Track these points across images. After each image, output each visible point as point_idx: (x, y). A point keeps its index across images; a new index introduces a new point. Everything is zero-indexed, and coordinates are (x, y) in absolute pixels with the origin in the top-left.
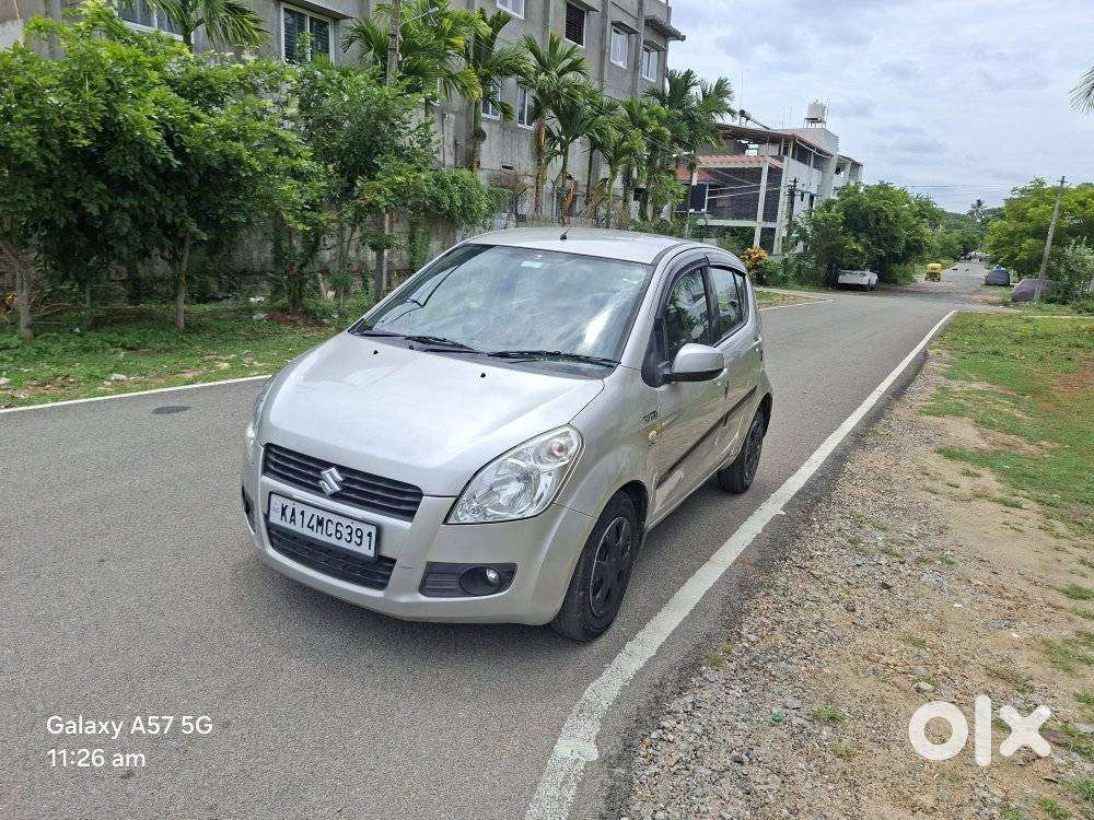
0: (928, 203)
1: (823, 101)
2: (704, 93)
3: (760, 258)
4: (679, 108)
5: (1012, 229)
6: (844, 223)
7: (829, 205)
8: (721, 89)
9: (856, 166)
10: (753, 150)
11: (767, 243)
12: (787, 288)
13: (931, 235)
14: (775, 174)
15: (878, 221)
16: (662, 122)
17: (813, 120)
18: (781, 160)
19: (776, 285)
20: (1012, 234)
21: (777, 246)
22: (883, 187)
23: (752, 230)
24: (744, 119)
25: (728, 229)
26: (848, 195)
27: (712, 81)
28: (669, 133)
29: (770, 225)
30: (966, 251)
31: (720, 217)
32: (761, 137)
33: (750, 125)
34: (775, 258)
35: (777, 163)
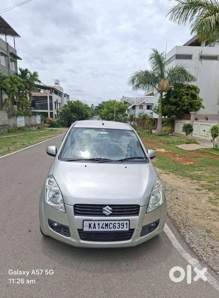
0: (87, 105)
1: (58, 79)
2: (30, 75)
3: (51, 120)
4: (25, 79)
5: (107, 111)
6: (71, 110)
7: (66, 106)
8: (35, 74)
9: (68, 96)
10: (42, 91)
11: (51, 116)
12: (59, 128)
13: (89, 113)
14: (51, 98)
15: (78, 110)
16: (22, 83)
17: (57, 84)
18: (52, 94)
19: (57, 127)
20: (107, 112)
21: (54, 117)
22: (78, 101)
23: (47, 113)
24: (39, 83)
25: (40, 112)
26: (70, 103)
27: (32, 72)
28: (24, 86)
29: (52, 111)
30: (93, 116)
31: (37, 109)
32: (45, 88)
33: (41, 84)
34: (54, 120)
35: (51, 95)
